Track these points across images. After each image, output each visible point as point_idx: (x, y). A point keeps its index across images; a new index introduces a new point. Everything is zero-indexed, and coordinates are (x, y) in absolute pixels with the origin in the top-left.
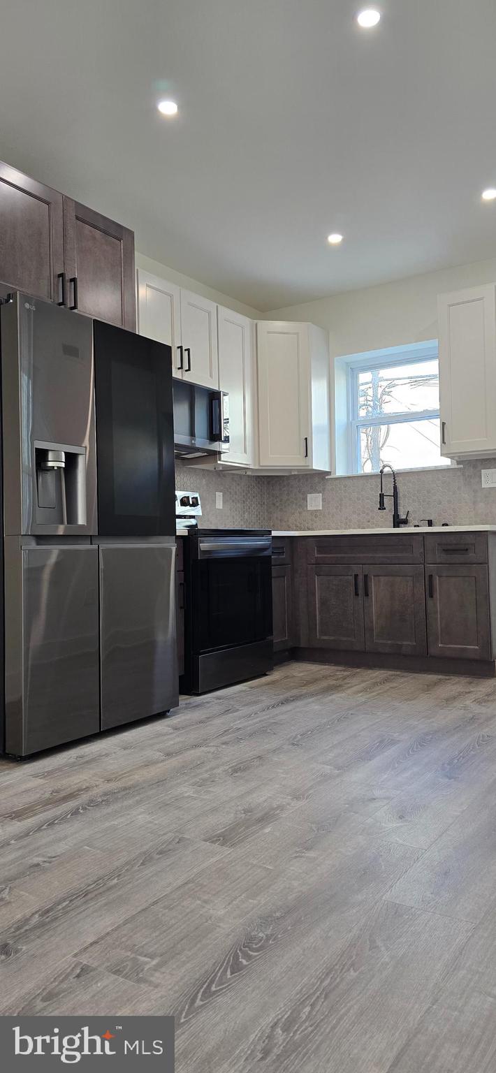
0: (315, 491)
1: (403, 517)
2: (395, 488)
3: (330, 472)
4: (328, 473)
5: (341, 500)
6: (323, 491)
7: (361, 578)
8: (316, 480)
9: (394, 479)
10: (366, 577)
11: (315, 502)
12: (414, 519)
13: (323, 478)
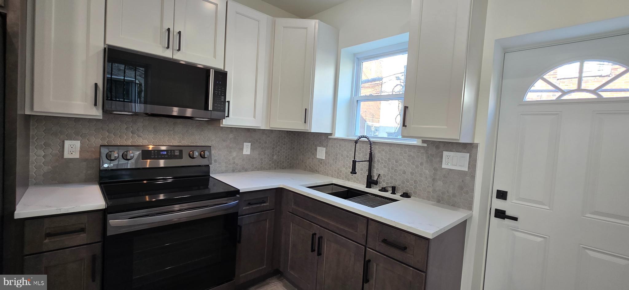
0: (322, 145)
1: (375, 179)
2: (371, 154)
3: (332, 134)
4: (331, 134)
5: (337, 155)
6: (326, 146)
7: (317, 236)
8: (324, 137)
9: (371, 147)
10: (320, 238)
11: (321, 153)
12: (384, 181)
13: (327, 137)
